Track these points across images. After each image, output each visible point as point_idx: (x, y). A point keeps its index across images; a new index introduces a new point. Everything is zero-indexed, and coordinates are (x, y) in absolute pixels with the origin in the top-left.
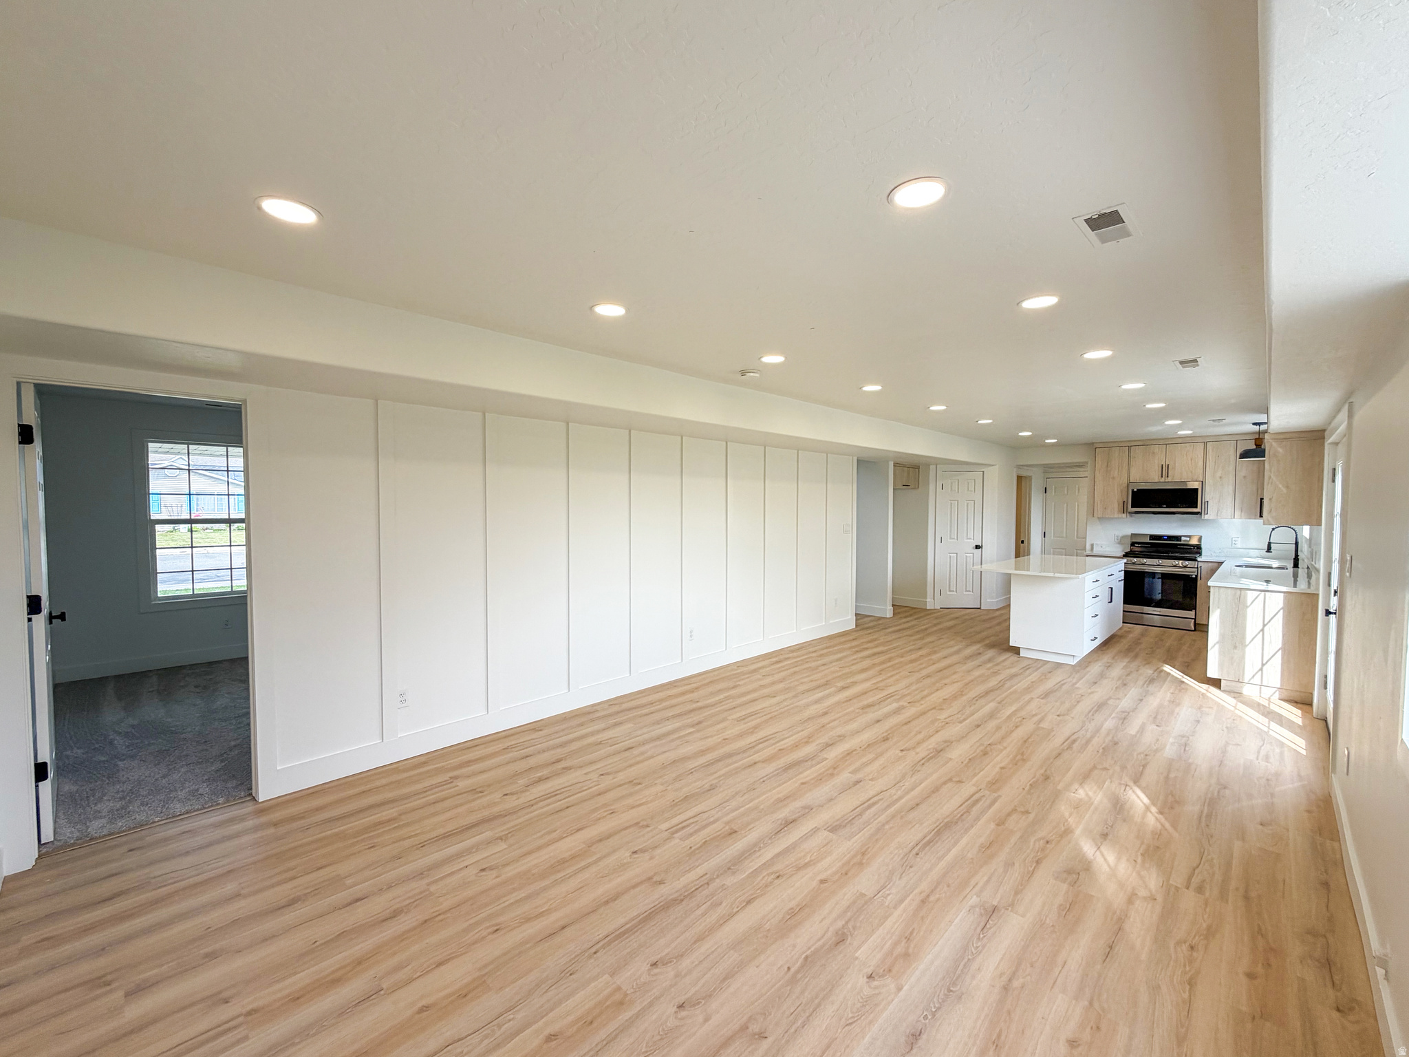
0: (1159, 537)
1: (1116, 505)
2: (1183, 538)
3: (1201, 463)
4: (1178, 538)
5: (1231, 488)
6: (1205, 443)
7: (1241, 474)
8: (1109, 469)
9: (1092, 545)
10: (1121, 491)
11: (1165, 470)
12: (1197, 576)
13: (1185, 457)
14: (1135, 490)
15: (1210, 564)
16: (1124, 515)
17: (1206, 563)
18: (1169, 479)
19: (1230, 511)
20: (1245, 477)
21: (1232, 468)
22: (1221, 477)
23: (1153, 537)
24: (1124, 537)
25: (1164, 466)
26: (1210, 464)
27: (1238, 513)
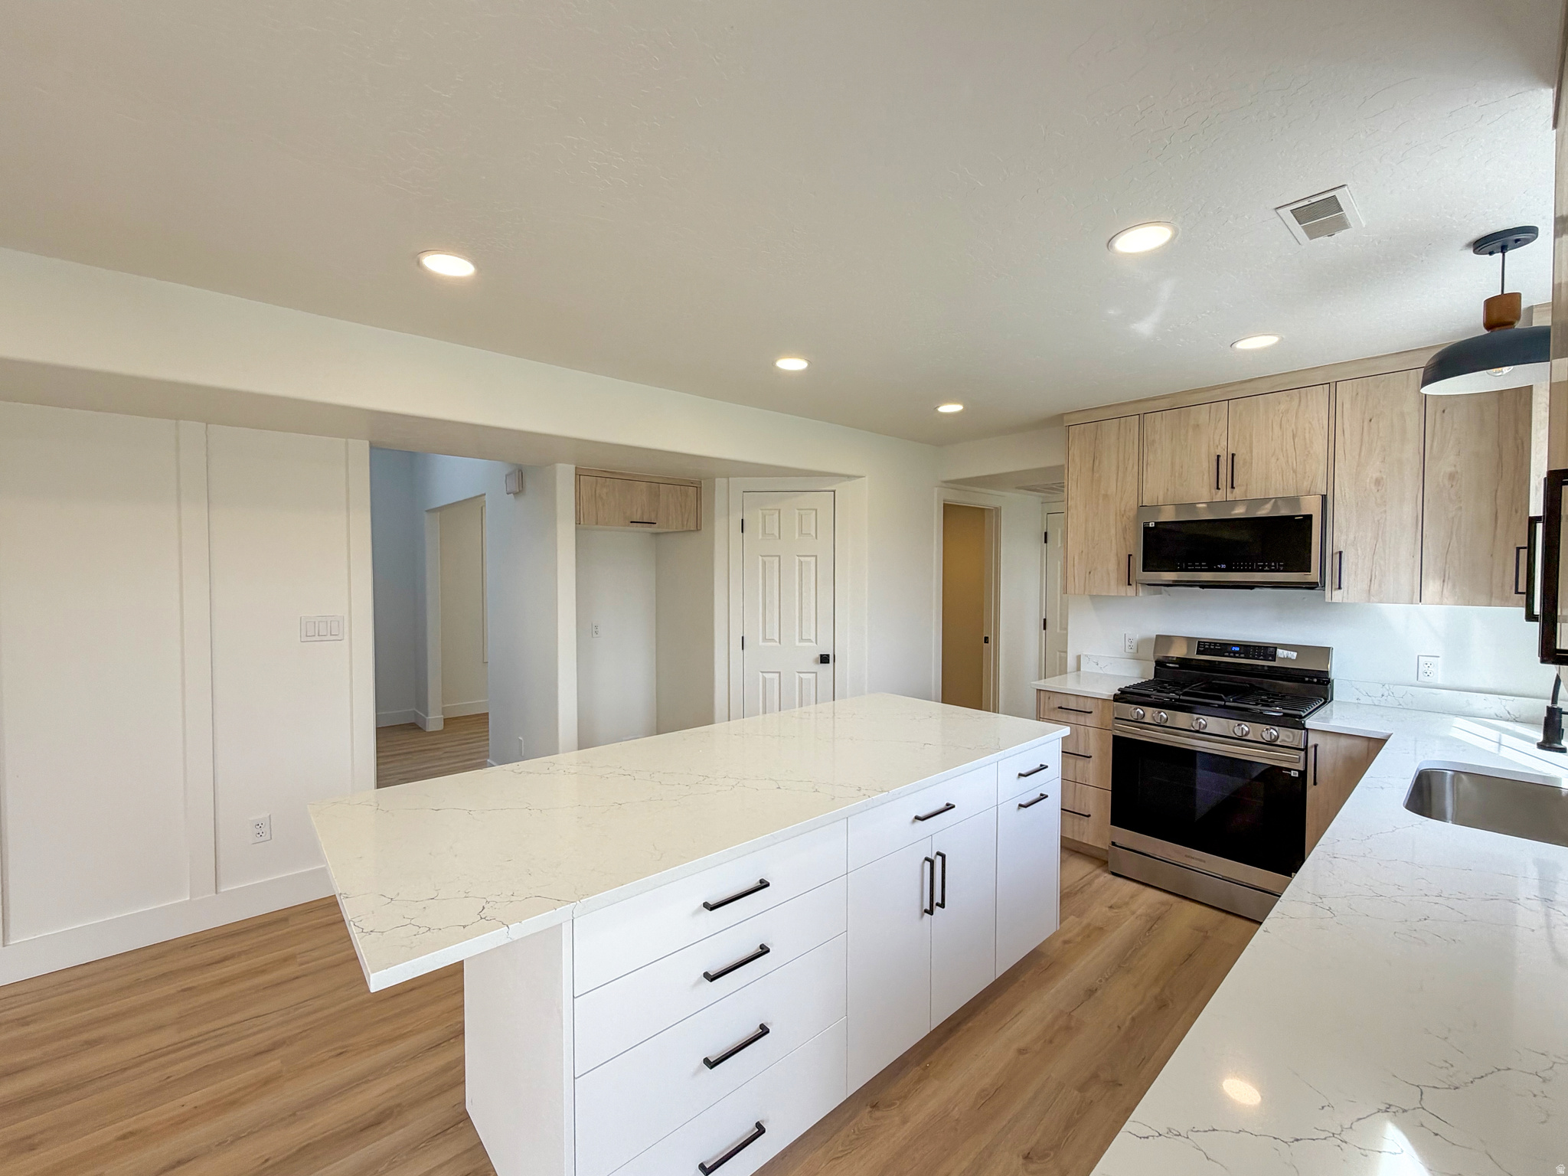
0: (1222, 647)
1: (1112, 565)
2: (1281, 653)
3: (1319, 447)
4: (1267, 651)
5: (1408, 511)
6: (1332, 386)
7: (1444, 465)
8: (1097, 475)
9: (1079, 658)
10: (1125, 530)
11: (1226, 468)
12: (1303, 774)
13: (1277, 429)
14: (1152, 525)
15: (1344, 742)
16: (1131, 590)
17: (1329, 738)
18: (1238, 493)
19: (1406, 578)
20: (1452, 477)
21: (1410, 452)
22: (1378, 482)
23: (1206, 646)
24: (1142, 643)
25: (1223, 460)
26: (1347, 441)
27: (1432, 587)
